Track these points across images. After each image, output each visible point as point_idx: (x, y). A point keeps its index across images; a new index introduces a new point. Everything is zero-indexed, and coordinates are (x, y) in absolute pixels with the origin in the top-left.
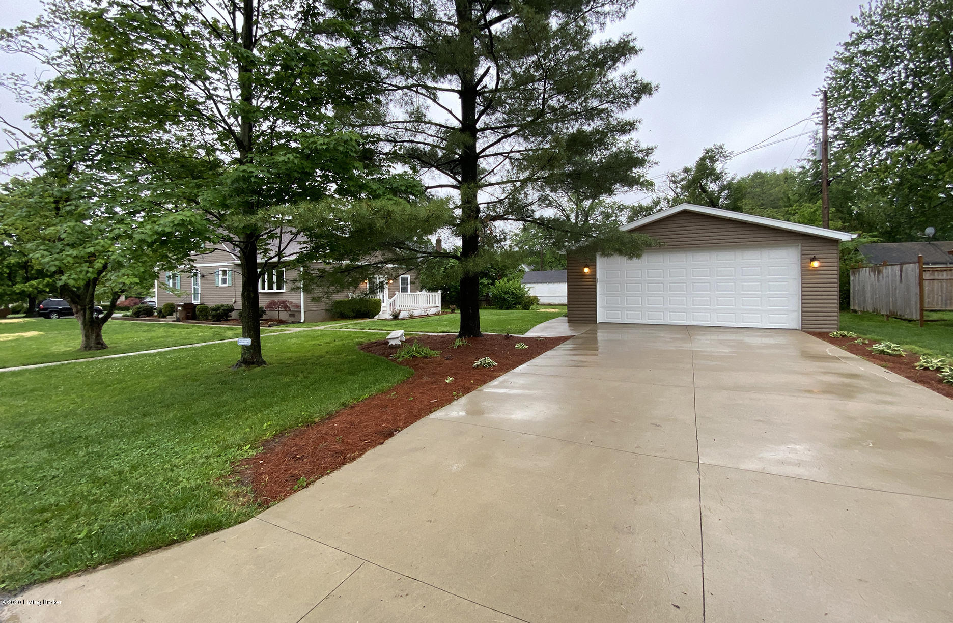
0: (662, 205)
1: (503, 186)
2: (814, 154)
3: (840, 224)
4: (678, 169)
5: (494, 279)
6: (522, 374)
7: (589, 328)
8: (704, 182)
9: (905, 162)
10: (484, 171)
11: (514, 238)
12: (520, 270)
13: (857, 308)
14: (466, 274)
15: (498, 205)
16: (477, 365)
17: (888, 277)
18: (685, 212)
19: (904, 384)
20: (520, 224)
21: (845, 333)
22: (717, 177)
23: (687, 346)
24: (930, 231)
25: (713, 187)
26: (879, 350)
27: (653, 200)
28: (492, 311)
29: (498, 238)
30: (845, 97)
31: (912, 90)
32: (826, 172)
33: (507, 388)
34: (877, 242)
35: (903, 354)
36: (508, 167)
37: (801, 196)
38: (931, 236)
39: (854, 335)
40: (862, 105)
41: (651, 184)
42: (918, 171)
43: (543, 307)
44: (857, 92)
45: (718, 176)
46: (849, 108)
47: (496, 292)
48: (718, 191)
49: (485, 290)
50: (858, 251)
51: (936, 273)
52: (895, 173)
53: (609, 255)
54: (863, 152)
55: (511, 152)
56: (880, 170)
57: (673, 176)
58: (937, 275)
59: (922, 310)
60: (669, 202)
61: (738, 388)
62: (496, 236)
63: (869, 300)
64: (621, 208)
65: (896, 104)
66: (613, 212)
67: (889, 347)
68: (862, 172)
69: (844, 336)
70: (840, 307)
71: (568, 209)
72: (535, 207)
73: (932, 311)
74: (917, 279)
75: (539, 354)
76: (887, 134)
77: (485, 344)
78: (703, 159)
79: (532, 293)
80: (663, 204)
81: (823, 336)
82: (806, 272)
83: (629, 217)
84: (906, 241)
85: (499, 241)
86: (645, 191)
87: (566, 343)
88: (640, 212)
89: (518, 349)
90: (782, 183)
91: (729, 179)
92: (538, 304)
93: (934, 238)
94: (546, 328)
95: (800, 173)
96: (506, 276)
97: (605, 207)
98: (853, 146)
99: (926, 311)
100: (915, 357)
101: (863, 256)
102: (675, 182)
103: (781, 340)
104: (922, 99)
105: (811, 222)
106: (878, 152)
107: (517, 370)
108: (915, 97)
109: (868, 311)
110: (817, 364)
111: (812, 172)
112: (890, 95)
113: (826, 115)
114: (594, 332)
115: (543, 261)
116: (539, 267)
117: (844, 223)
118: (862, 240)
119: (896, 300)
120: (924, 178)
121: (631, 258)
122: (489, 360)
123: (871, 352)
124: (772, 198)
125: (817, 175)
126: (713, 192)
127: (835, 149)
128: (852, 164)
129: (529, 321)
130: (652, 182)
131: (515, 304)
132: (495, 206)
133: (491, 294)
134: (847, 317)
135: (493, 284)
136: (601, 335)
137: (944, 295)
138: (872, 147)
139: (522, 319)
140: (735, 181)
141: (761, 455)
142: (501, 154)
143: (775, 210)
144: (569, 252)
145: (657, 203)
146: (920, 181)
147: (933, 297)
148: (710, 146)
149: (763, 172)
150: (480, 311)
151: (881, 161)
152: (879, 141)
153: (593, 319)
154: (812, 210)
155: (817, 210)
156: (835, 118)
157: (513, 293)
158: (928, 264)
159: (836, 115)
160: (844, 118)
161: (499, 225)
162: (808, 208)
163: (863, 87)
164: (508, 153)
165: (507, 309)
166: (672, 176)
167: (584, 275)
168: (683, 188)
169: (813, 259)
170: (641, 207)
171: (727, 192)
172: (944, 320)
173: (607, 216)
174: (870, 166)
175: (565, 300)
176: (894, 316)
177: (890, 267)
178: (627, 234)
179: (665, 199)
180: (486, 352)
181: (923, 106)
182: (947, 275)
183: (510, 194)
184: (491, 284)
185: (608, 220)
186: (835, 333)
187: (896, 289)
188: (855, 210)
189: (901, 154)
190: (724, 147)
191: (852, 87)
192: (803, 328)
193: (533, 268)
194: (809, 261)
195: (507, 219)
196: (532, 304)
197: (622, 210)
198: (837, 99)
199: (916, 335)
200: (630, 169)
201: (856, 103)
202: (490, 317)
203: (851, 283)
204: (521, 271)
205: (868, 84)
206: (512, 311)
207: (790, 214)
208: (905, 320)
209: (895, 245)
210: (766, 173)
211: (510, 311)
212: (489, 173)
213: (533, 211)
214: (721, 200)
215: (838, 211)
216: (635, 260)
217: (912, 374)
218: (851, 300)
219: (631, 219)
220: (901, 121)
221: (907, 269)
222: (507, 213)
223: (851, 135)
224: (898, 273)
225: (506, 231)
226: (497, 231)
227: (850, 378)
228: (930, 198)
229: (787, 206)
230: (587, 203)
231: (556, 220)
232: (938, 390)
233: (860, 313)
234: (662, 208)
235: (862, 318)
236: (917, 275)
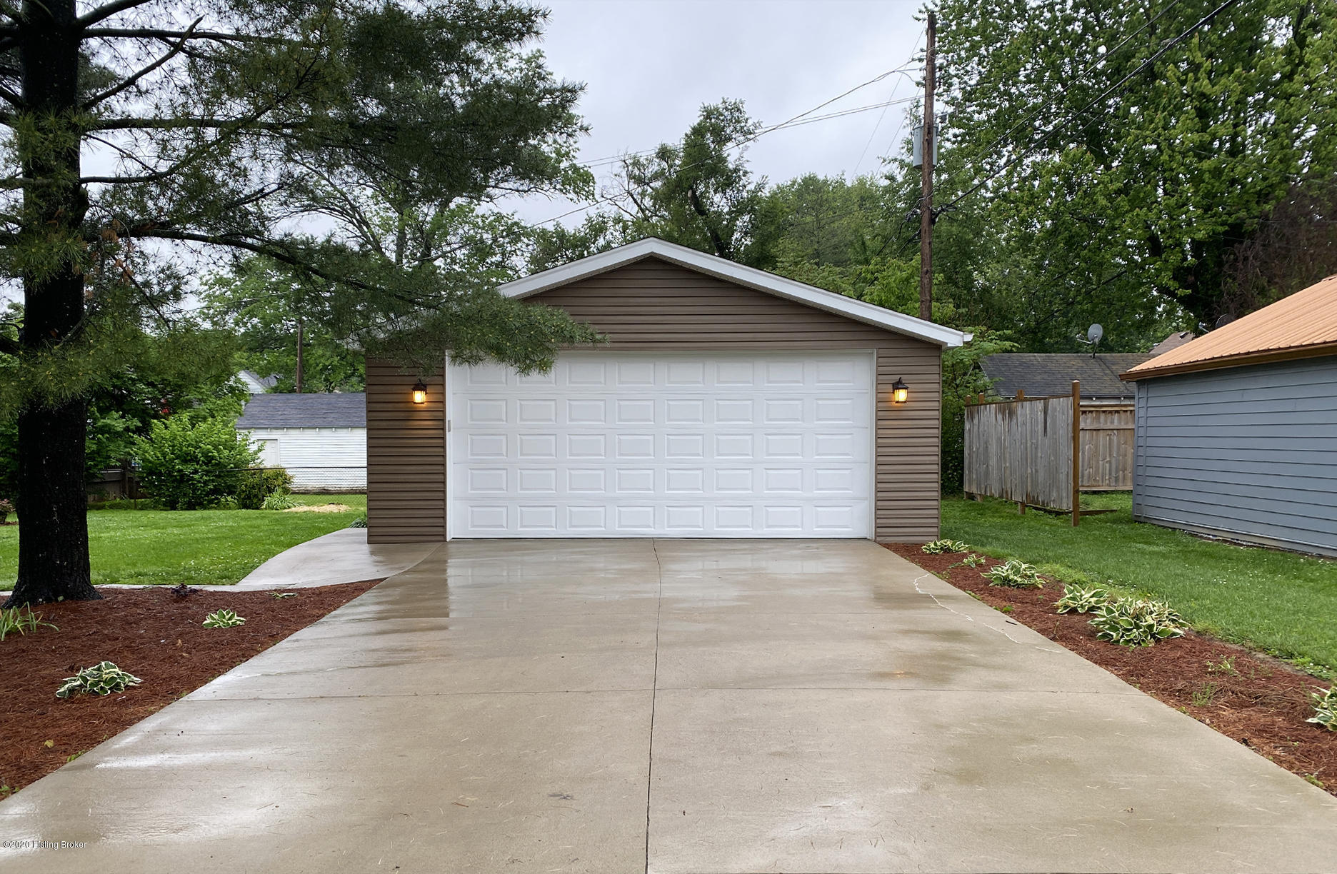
0: (609, 237)
1: (161, 134)
2: (910, 150)
3: (950, 309)
4: (647, 150)
5: (145, 418)
6: (220, 703)
7: (425, 556)
8: (702, 188)
9: (1063, 186)
10: (105, 77)
11: (217, 290)
12: (232, 389)
13: (974, 490)
14: (31, 402)
15: (154, 190)
16: (72, 690)
17: (1024, 423)
18: (652, 261)
19: (1032, 646)
20: (225, 254)
21: (949, 543)
22: (728, 180)
23: (649, 589)
24: (1096, 331)
25: (719, 202)
26: (999, 578)
27: (590, 220)
28: (139, 514)
29: (156, 289)
30: (968, 33)
31: (1081, 38)
32: (930, 192)
33: (163, 749)
34: (1011, 351)
35: (1040, 583)
36: (184, 78)
37: (886, 240)
38: (1097, 340)
39: (964, 548)
40: (996, 56)
41: (587, 178)
42: (1084, 207)
43: (301, 498)
44: (991, 24)
45: (729, 178)
46: (976, 59)
47: (151, 455)
48: (730, 213)
49: (117, 451)
50: (979, 368)
51: (1102, 416)
52: (1046, 209)
53: (473, 360)
54: (995, 156)
55: (191, 34)
56: (1021, 199)
57: (636, 163)
58: (1104, 422)
59: (1076, 492)
60: (625, 228)
61: (747, 683)
62: (147, 284)
63: (994, 475)
64: (515, 232)
65: (1053, 63)
66: (495, 240)
67: (1017, 571)
68: (992, 200)
69: (946, 550)
70: (943, 487)
71: (376, 220)
72: (269, 207)
73: (1095, 492)
74: (1070, 428)
75: (274, 638)
76: (1037, 123)
77: (103, 622)
78: (698, 131)
79: (268, 459)
80: (613, 233)
81: (910, 551)
82: (885, 413)
83: (534, 260)
84: (1061, 351)
85: (155, 301)
86: (572, 195)
87: (355, 601)
88: (559, 250)
89: (212, 629)
90: (856, 207)
91: (751, 187)
92: (286, 491)
93: (1104, 346)
94: (306, 560)
95: (886, 190)
96: (188, 405)
97: (476, 226)
98: (978, 143)
99: (1086, 492)
100: (1055, 587)
101: (987, 379)
102: (640, 181)
103: (834, 564)
104: (1097, 59)
105: (898, 303)
106: (1020, 160)
107: (203, 692)
108: (1086, 52)
109: (992, 496)
110: (895, 613)
111: (905, 190)
112: (1045, 42)
113: (931, 68)
114: (439, 566)
115: (304, 366)
116: (294, 381)
117: (958, 307)
118: (988, 346)
119: (1037, 471)
120: (1093, 224)
121: (525, 370)
122: (111, 671)
123: (988, 582)
124: (834, 241)
125: (915, 197)
126: (719, 214)
127: (948, 145)
128: (976, 182)
129: (259, 541)
130: (587, 173)
131: (216, 491)
132: (141, 192)
133: (137, 461)
134: (956, 508)
135: (144, 430)
136: (458, 574)
137: (1113, 461)
138: (1010, 148)
139: (236, 537)
140: (766, 193)
141: (772, 834)
142: (162, 35)
143: (838, 269)
144: (371, 346)
145: (598, 228)
146: (1085, 230)
147: (1097, 468)
148: (715, 102)
149: (821, 177)
150: (93, 519)
151: (1025, 179)
152: (1023, 138)
153: (436, 531)
154: (904, 275)
155: (912, 276)
156: (950, 76)
157: (209, 459)
158: (1090, 398)
159: (952, 70)
160: (966, 78)
161: (158, 250)
162: (898, 270)
163: (1000, 17)
164: (183, 36)
165: (191, 506)
166: (634, 164)
167: (412, 409)
168: (656, 198)
169: (898, 385)
170: (561, 235)
171: (747, 218)
172: (1112, 511)
173: (480, 250)
174: (1006, 189)
175: (360, 479)
176: (1035, 505)
177: (1027, 404)
178: (516, 308)
179: (618, 220)
180: (107, 646)
181: (1097, 74)
182: (1120, 422)
183: (185, 162)
184: (138, 431)
185: (482, 261)
186: (932, 546)
187: (1036, 448)
188: (980, 280)
189: (1057, 171)
190: (745, 108)
191: (982, 14)
192: (877, 535)
193: (274, 383)
194: (890, 387)
195: (183, 237)
196: (270, 491)
197: (516, 238)
198: (955, 35)
199: (1064, 541)
200: (523, 133)
201: (987, 50)
202: (131, 534)
203: (966, 435)
204: (238, 393)
205: (1010, 12)
206: (206, 513)
207: (865, 280)
208: (1050, 512)
209: (1039, 357)
210: (825, 182)
211: (198, 513)
212: (120, 88)
213: (263, 218)
214: (737, 235)
215: (950, 280)
216: (535, 375)
217: (1050, 625)
218: (966, 472)
219: (538, 265)
220: (1060, 99)
221: (1055, 409)
222: (180, 215)
223: (976, 116)
224: (1041, 416)
225: (182, 270)
226: (152, 267)
227: (945, 640)
228: (1101, 264)
229: (860, 263)
230: (428, 211)
231: (333, 251)
232: (1088, 654)
233: (979, 499)
234: (609, 243)
235: (982, 511)
236: (1071, 420)
